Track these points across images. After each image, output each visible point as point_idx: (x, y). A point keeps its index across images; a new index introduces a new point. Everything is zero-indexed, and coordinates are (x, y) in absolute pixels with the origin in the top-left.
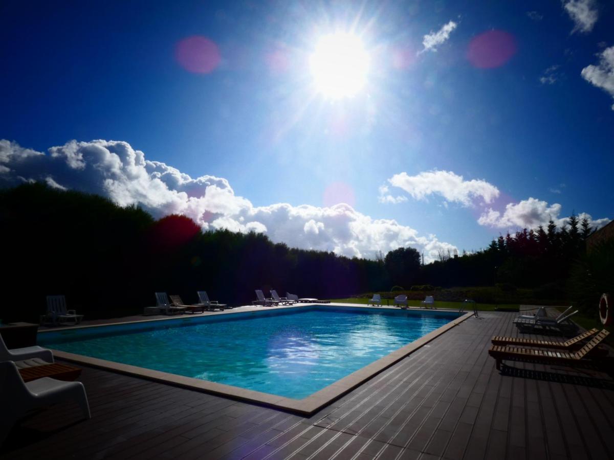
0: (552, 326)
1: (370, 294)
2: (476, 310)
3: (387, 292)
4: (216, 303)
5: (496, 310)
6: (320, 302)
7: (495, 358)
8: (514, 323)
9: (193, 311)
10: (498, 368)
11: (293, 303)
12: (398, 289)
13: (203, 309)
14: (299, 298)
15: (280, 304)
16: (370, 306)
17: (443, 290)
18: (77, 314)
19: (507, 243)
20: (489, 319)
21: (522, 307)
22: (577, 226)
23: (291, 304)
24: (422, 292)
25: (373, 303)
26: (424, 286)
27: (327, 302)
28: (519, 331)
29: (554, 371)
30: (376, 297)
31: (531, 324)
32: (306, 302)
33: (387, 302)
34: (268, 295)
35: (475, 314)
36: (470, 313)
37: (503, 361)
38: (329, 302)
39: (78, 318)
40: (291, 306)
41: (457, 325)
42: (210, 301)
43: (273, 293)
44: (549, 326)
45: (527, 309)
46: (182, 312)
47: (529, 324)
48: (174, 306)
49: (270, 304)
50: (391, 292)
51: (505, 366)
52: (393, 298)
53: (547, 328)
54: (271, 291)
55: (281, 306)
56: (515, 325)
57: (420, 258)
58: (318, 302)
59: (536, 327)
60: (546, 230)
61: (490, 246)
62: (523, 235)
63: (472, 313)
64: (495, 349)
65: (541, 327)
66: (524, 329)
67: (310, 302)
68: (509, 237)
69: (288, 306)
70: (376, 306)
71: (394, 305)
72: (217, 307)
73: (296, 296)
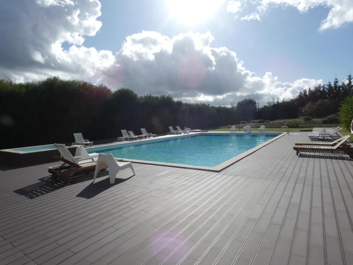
0: (328, 137)
1: (229, 126)
2: (288, 132)
3: (238, 125)
4: (151, 134)
5: (299, 131)
6: (203, 132)
7: (296, 150)
8: (308, 136)
9: (141, 139)
10: (297, 155)
11: (189, 132)
12: (245, 123)
13: (146, 137)
14: (191, 130)
15: (182, 133)
16: (230, 132)
17: (270, 122)
18: (89, 141)
19: (309, 93)
20: (295, 135)
21: (314, 129)
22: (351, 81)
23: (188, 133)
24: (258, 124)
25: (232, 131)
26: (259, 120)
27: (207, 131)
28: (310, 140)
29: (323, 155)
30: (233, 127)
31: (317, 136)
32: (195, 132)
33: (239, 130)
34: (175, 129)
35: (288, 133)
36: (285, 133)
37: (300, 152)
38: (208, 131)
39: (91, 144)
40: (188, 134)
41: (278, 139)
42: (148, 133)
43: (178, 127)
44: (327, 137)
45: (317, 130)
46: (136, 139)
47: (316, 136)
48: (131, 136)
49: (177, 134)
50: (240, 125)
51: (301, 155)
52: (243, 128)
53: (326, 138)
54: (177, 127)
55: (183, 134)
56: (309, 137)
57: (256, 104)
58: (202, 132)
59: (319, 138)
60: (333, 85)
61: (299, 95)
62: (319, 88)
63: (287, 133)
64: (296, 147)
65: (322, 138)
66: (313, 139)
67: (197, 132)
68: (310, 90)
69: (186, 134)
70: (233, 132)
71: (243, 131)
72: (152, 136)
73: (190, 129)
